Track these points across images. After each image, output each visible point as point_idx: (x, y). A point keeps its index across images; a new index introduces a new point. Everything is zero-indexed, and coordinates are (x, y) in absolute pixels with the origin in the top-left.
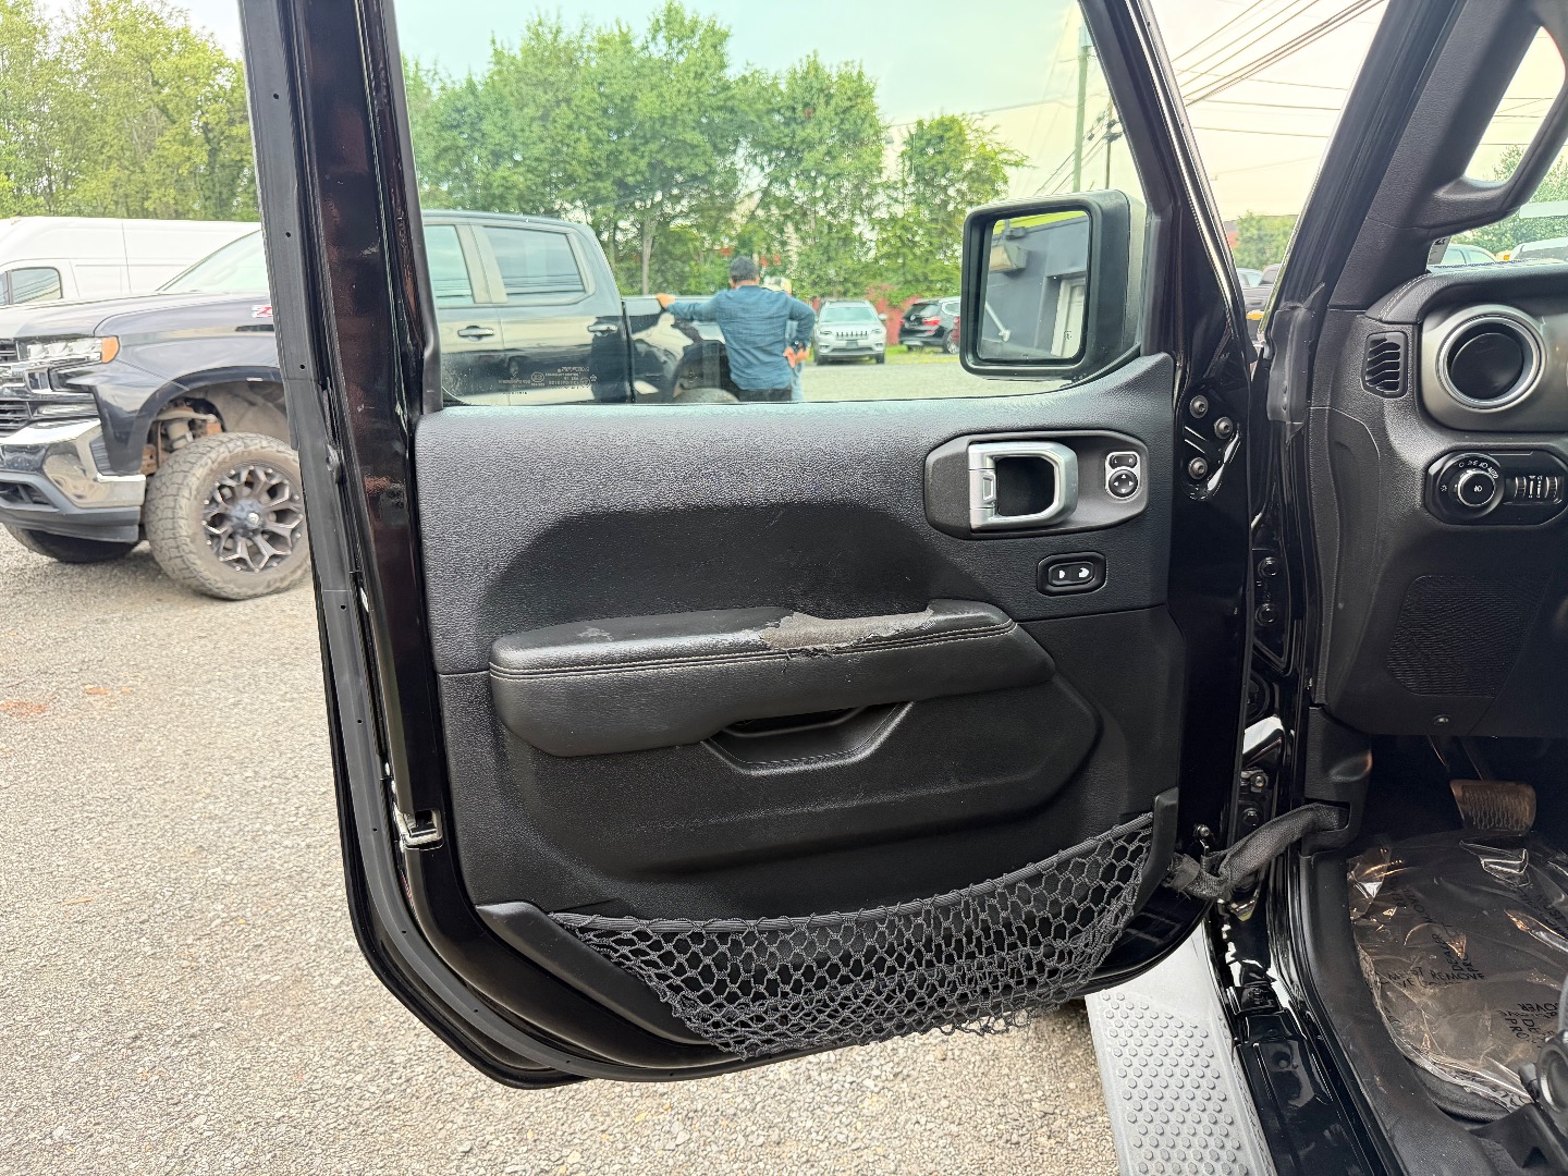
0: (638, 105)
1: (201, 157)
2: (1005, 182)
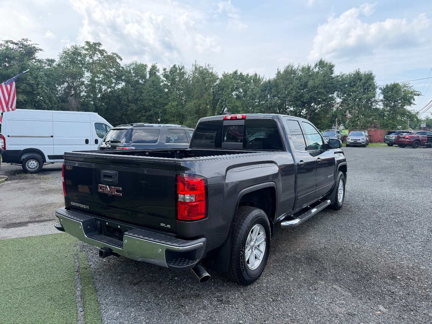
0: (309, 83)
1: (212, 98)
2: (414, 100)
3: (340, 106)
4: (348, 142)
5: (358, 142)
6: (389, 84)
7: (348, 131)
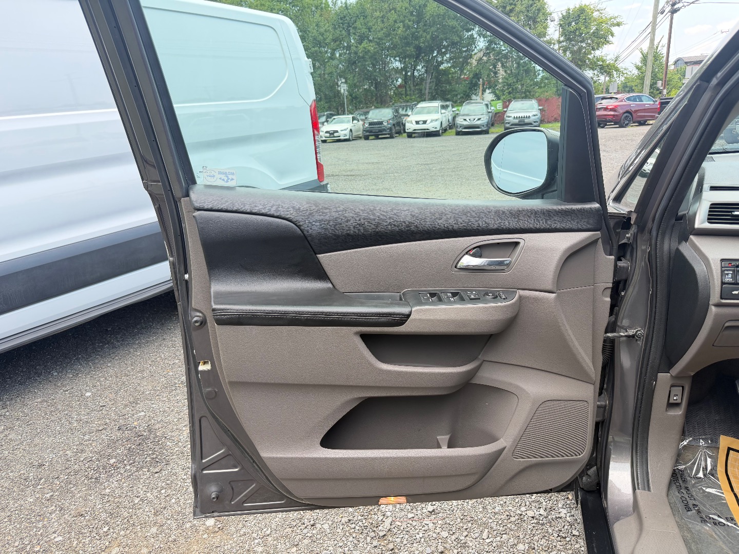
2: (612, 35)
3: (484, 55)
4: (509, 123)
5: (527, 121)
6: (572, 7)
7: (501, 104)
